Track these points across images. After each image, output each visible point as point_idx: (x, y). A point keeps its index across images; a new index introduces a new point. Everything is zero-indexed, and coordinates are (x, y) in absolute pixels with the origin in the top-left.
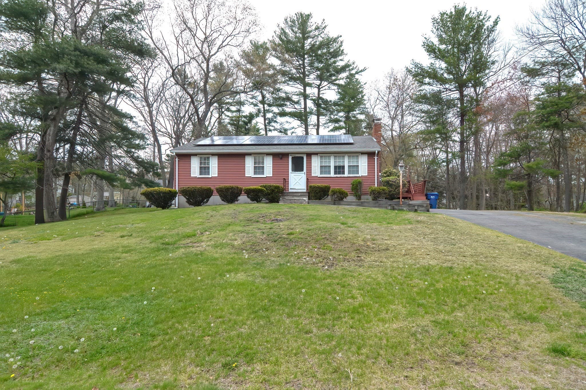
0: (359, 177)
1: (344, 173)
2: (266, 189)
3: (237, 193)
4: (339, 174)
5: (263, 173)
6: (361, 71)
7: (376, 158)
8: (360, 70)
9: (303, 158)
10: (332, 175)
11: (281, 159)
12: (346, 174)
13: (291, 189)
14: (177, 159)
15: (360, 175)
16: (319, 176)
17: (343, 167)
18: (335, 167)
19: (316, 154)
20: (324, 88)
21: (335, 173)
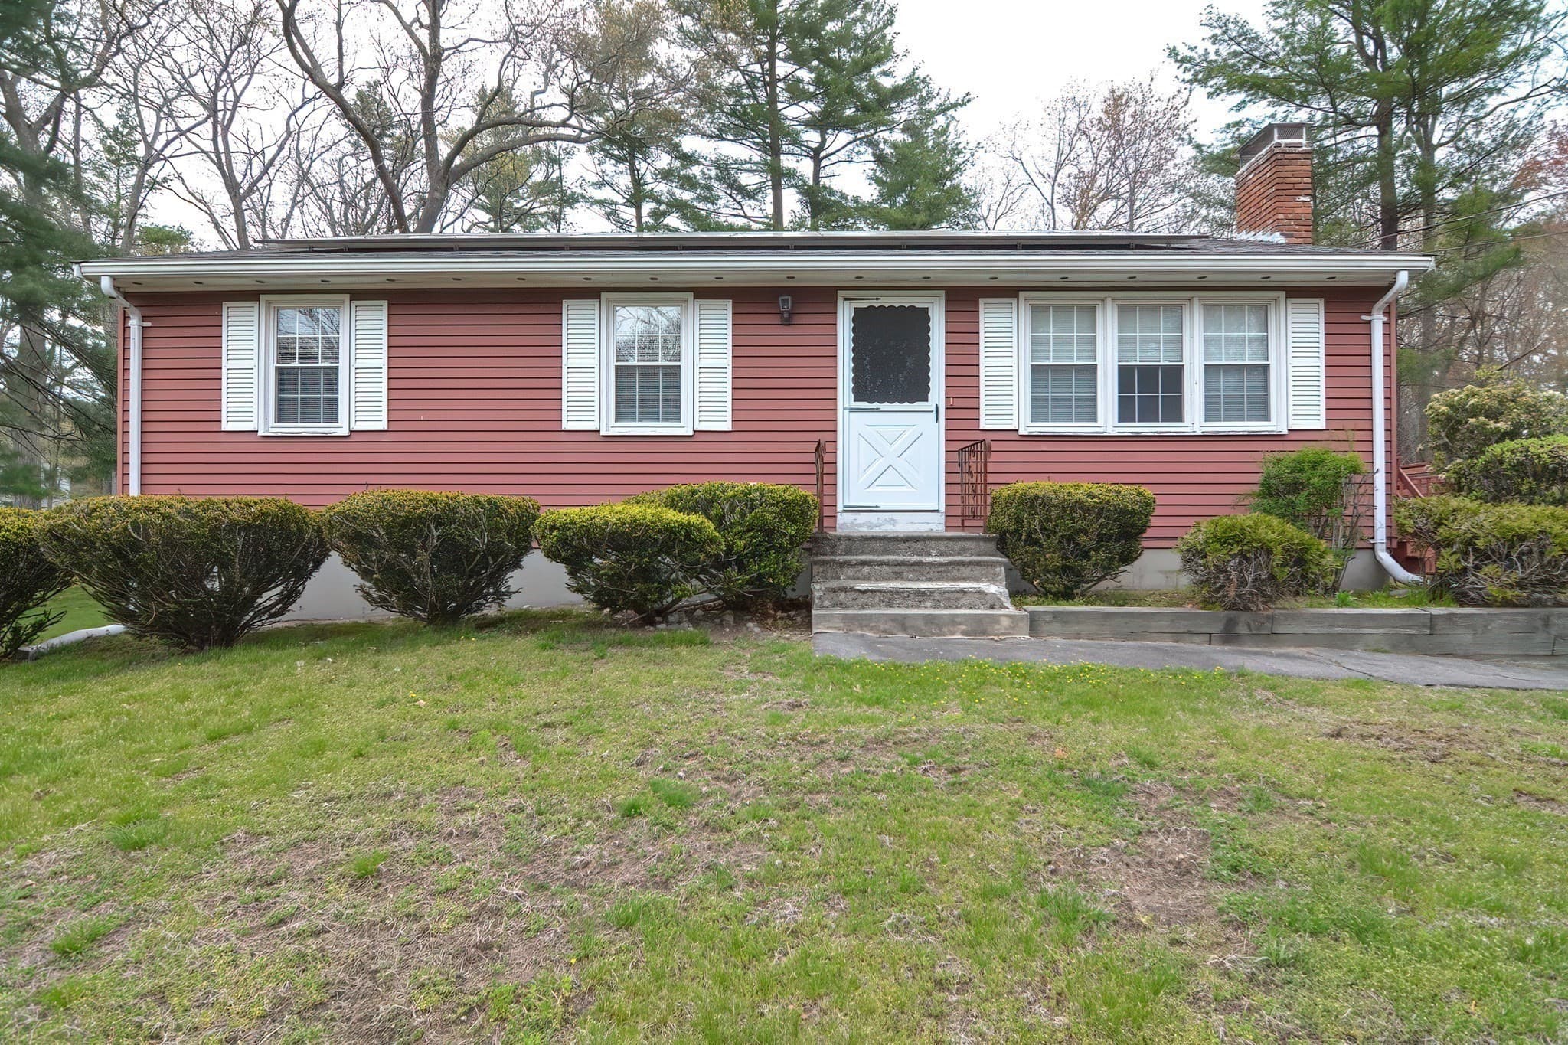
0: (1277, 437)
1: (1175, 411)
2: (719, 521)
3: (494, 550)
4: (1148, 415)
5: (673, 411)
6: (954, 106)
7: (1378, 321)
8: (952, 100)
9: (922, 317)
10: (1107, 420)
11: (787, 322)
12: (1194, 420)
13: (848, 510)
14: (134, 322)
15: (1279, 422)
16: (1027, 426)
17: (1174, 376)
18: (1125, 374)
19: (1008, 292)
20: (834, 158)
21: (1125, 414)
